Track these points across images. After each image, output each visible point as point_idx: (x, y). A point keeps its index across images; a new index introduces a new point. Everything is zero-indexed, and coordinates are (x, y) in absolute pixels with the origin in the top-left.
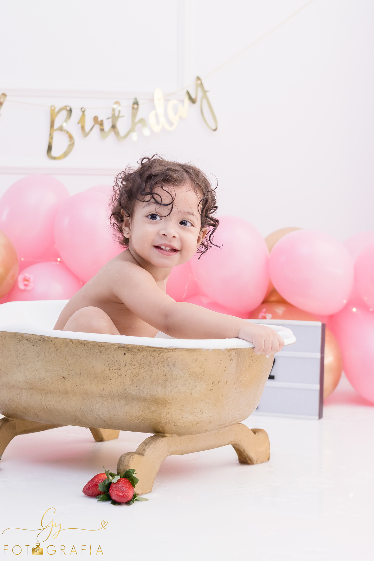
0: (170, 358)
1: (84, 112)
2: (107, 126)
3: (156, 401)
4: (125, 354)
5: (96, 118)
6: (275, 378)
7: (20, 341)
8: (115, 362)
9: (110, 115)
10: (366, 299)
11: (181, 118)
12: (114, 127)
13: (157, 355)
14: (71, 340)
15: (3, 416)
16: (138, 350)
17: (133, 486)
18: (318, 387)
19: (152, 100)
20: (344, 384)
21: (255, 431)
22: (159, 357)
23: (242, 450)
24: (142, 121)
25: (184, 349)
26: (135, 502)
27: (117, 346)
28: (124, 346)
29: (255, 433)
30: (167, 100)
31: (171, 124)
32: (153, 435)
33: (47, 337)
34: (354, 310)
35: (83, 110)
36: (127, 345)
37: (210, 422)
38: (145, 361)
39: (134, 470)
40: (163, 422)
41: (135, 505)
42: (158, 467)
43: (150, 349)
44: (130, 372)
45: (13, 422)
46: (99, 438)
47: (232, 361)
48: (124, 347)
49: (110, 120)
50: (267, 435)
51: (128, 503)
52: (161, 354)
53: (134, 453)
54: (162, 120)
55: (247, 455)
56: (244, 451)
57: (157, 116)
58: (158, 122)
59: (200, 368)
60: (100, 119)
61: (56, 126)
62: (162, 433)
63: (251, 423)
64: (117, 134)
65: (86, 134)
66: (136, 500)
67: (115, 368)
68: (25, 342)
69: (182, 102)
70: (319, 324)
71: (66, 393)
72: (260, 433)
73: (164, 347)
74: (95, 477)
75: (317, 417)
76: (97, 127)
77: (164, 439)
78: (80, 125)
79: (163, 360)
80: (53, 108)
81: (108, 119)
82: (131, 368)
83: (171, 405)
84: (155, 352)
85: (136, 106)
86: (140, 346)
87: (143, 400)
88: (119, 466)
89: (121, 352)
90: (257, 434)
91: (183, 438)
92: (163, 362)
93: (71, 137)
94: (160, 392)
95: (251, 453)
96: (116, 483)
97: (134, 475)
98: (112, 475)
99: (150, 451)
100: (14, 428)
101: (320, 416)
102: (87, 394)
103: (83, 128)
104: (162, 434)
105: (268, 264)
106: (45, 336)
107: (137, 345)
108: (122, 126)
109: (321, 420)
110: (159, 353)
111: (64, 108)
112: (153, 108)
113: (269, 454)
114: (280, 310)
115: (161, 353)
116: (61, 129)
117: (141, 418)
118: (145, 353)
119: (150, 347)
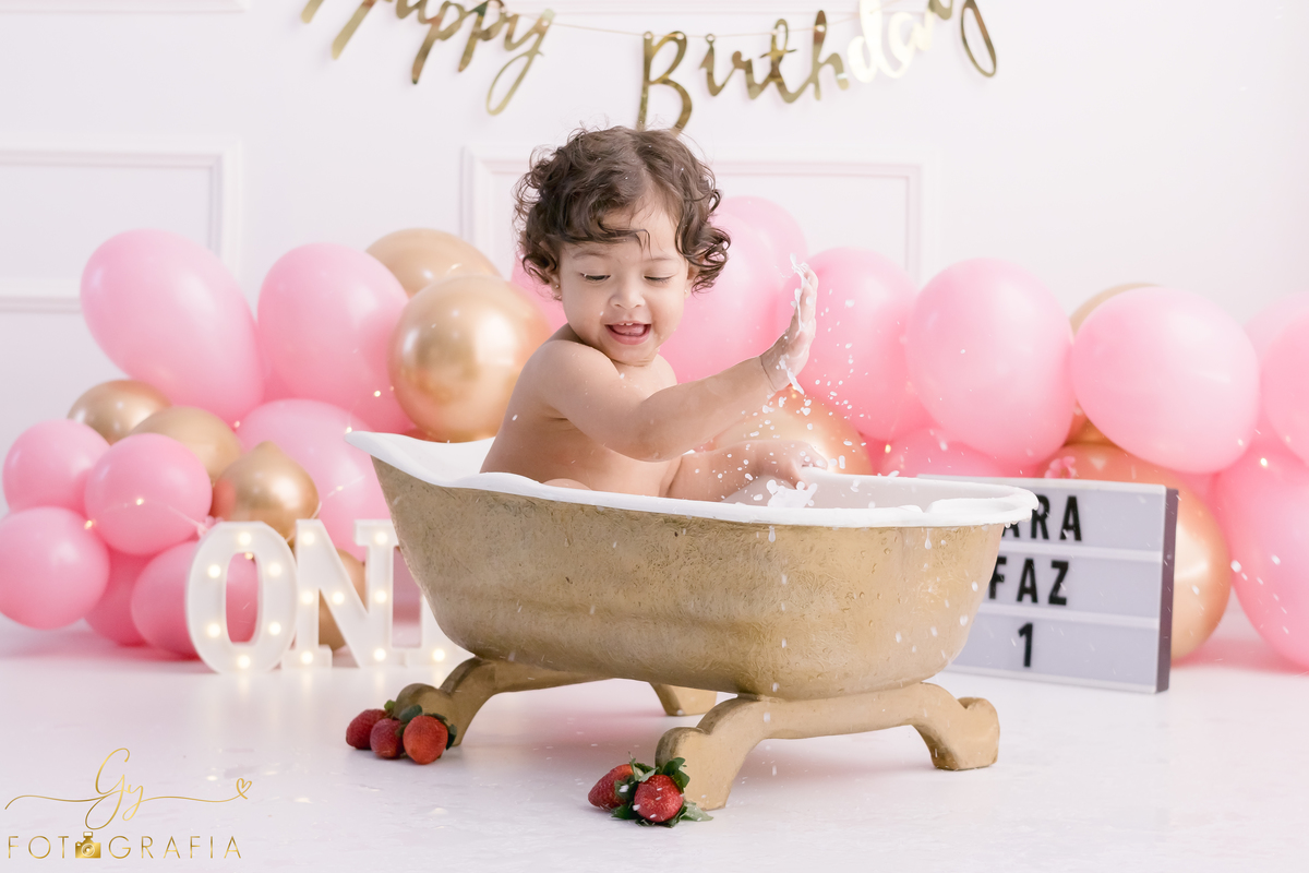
0: (759, 543)
1: (711, 43)
2: (761, 71)
3: (736, 629)
4: (676, 535)
5: (737, 57)
6: (1069, 602)
7: (491, 507)
8: (659, 549)
9: (767, 49)
10: (1288, 439)
11: (918, 51)
12: (774, 75)
13: (734, 536)
14: (582, 507)
15: (472, 656)
16: (700, 526)
17: (680, 790)
18: (1155, 623)
19: (856, 16)
20: (1235, 623)
21: (966, 703)
22: (738, 541)
23: (935, 739)
24: (836, 61)
25: (786, 526)
26: (681, 823)
27: (662, 519)
28: (674, 518)
29: (966, 707)
30: (888, 15)
31: (895, 64)
32: (735, 696)
33: (538, 499)
34: (1264, 462)
35: (710, 39)
36: (680, 517)
37: (846, 675)
38: (713, 548)
39: (682, 760)
40: (750, 670)
41: (680, 828)
42: (740, 760)
43: (723, 525)
44: (685, 569)
45: (490, 666)
46: (671, 708)
47: (888, 552)
48: (675, 522)
49: (768, 60)
50: (993, 711)
51: (666, 823)
52: (743, 536)
53: (690, 729)
54: (878, 58)
55: (946, 749)
56: (940, 740)
57: (865, 48)
58: (868, 62)
59: (820, 565)
60: (745, 58)
61: (655, 73)
62: (750, 692)
63: (956, 684)
64: (781, 86)
65: (714, 90)
66: (686, 818)
67: (658, 562)
68: (501, 509)
69: (922, 16)
70: (1161, 490)
71: (572, 608)
72: (978, 705)
73: (744, 521)
74: (613, 770)
75: (1154, 688)
76: (740, 73)
77: (754, 705)
78: (704, 71)
79: (745, 548)
80: (648, 37)
81: (764, 56)
82: (688, 562)
83: (764, 637)
84: (732, 532)
85: (820, 28)
86: (704, 520)
87: (713, 626)
88: (658, 752)
89: (669, 531)
90: (969, 707)
91: (795, 705)
92: (746, 551)
93: (684, 95)
94: (740, 610)
95: (955, 744)
96: (647, 782)
97: (681, 769)
98: (645, 769)
99: (726, 728)
100: (491, 678)
101: (1163, 684)
102: (609, 611)
103: (710, 75)
104: (753, 696)
105: (1071, 363)
106: (533, 498)
107: (698, 518)
108: (792, 72)
109: (1163, 695)
110: (738, 533)
111: (672, 37)
112: (859, 31)
113: (997, 751)
114: (1098, 462)
115: (741, 534)
116: (665, 81)
117: (710, 662)
118: (711, 534)
119: (722, 522)
